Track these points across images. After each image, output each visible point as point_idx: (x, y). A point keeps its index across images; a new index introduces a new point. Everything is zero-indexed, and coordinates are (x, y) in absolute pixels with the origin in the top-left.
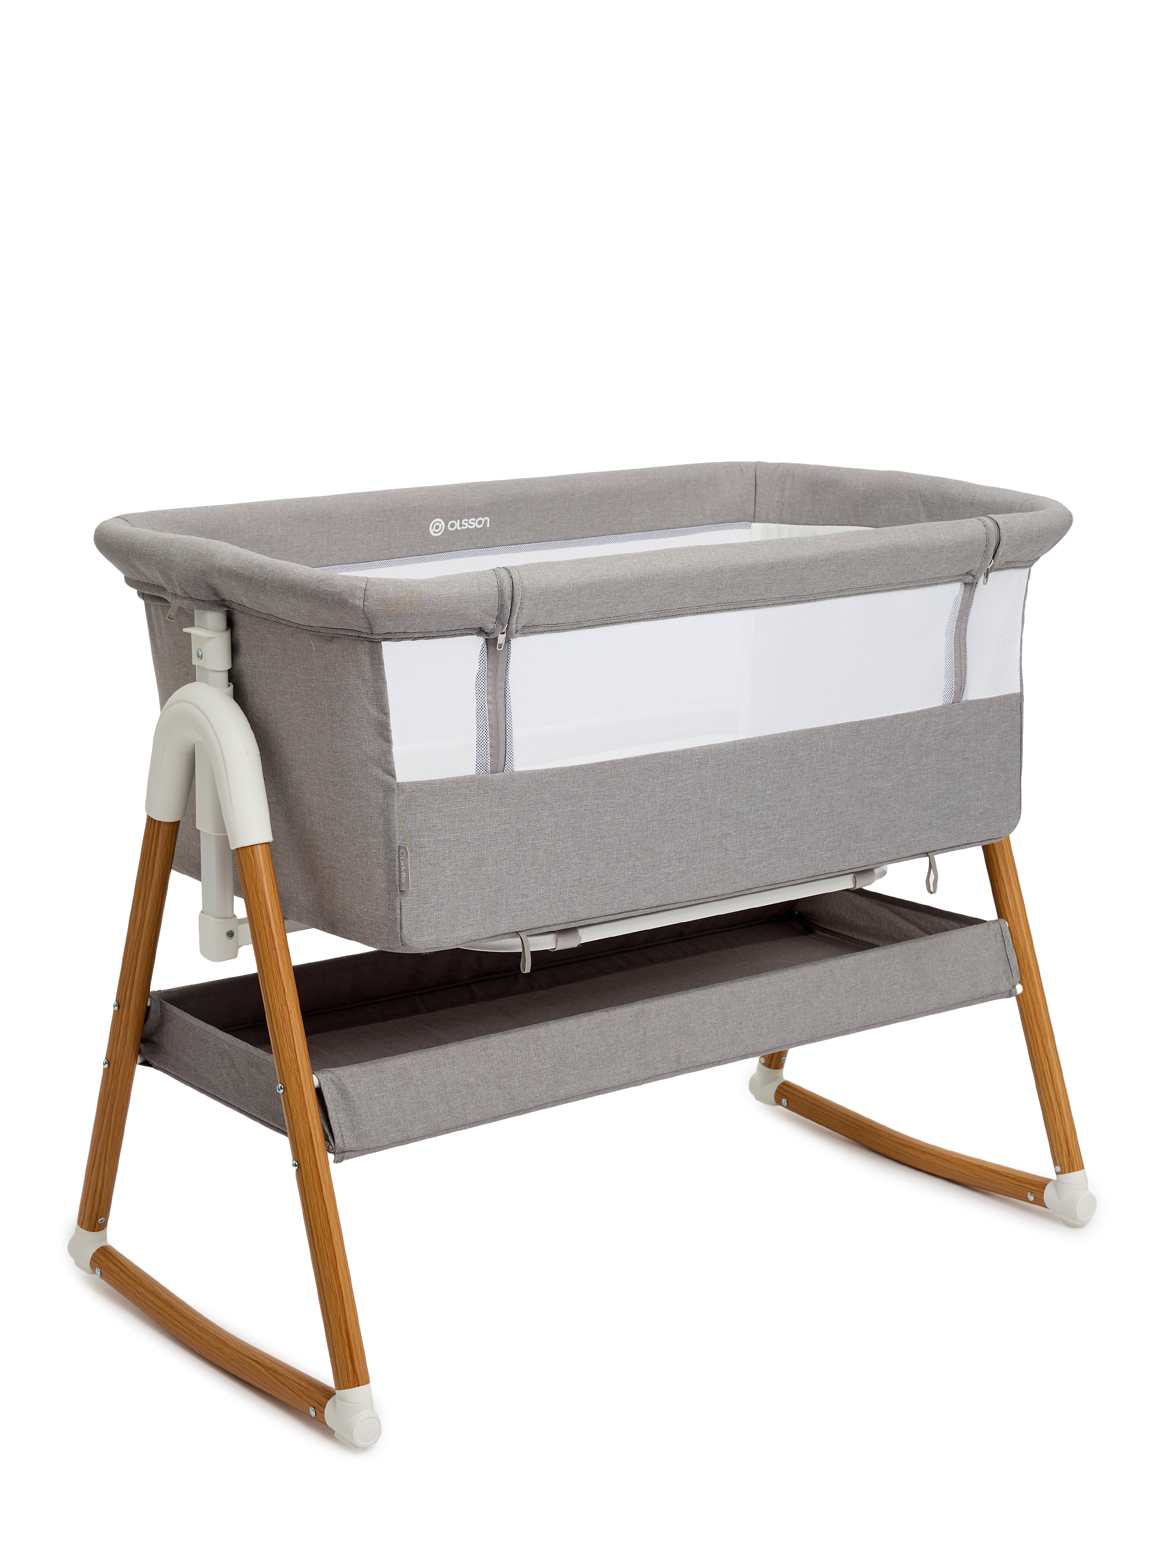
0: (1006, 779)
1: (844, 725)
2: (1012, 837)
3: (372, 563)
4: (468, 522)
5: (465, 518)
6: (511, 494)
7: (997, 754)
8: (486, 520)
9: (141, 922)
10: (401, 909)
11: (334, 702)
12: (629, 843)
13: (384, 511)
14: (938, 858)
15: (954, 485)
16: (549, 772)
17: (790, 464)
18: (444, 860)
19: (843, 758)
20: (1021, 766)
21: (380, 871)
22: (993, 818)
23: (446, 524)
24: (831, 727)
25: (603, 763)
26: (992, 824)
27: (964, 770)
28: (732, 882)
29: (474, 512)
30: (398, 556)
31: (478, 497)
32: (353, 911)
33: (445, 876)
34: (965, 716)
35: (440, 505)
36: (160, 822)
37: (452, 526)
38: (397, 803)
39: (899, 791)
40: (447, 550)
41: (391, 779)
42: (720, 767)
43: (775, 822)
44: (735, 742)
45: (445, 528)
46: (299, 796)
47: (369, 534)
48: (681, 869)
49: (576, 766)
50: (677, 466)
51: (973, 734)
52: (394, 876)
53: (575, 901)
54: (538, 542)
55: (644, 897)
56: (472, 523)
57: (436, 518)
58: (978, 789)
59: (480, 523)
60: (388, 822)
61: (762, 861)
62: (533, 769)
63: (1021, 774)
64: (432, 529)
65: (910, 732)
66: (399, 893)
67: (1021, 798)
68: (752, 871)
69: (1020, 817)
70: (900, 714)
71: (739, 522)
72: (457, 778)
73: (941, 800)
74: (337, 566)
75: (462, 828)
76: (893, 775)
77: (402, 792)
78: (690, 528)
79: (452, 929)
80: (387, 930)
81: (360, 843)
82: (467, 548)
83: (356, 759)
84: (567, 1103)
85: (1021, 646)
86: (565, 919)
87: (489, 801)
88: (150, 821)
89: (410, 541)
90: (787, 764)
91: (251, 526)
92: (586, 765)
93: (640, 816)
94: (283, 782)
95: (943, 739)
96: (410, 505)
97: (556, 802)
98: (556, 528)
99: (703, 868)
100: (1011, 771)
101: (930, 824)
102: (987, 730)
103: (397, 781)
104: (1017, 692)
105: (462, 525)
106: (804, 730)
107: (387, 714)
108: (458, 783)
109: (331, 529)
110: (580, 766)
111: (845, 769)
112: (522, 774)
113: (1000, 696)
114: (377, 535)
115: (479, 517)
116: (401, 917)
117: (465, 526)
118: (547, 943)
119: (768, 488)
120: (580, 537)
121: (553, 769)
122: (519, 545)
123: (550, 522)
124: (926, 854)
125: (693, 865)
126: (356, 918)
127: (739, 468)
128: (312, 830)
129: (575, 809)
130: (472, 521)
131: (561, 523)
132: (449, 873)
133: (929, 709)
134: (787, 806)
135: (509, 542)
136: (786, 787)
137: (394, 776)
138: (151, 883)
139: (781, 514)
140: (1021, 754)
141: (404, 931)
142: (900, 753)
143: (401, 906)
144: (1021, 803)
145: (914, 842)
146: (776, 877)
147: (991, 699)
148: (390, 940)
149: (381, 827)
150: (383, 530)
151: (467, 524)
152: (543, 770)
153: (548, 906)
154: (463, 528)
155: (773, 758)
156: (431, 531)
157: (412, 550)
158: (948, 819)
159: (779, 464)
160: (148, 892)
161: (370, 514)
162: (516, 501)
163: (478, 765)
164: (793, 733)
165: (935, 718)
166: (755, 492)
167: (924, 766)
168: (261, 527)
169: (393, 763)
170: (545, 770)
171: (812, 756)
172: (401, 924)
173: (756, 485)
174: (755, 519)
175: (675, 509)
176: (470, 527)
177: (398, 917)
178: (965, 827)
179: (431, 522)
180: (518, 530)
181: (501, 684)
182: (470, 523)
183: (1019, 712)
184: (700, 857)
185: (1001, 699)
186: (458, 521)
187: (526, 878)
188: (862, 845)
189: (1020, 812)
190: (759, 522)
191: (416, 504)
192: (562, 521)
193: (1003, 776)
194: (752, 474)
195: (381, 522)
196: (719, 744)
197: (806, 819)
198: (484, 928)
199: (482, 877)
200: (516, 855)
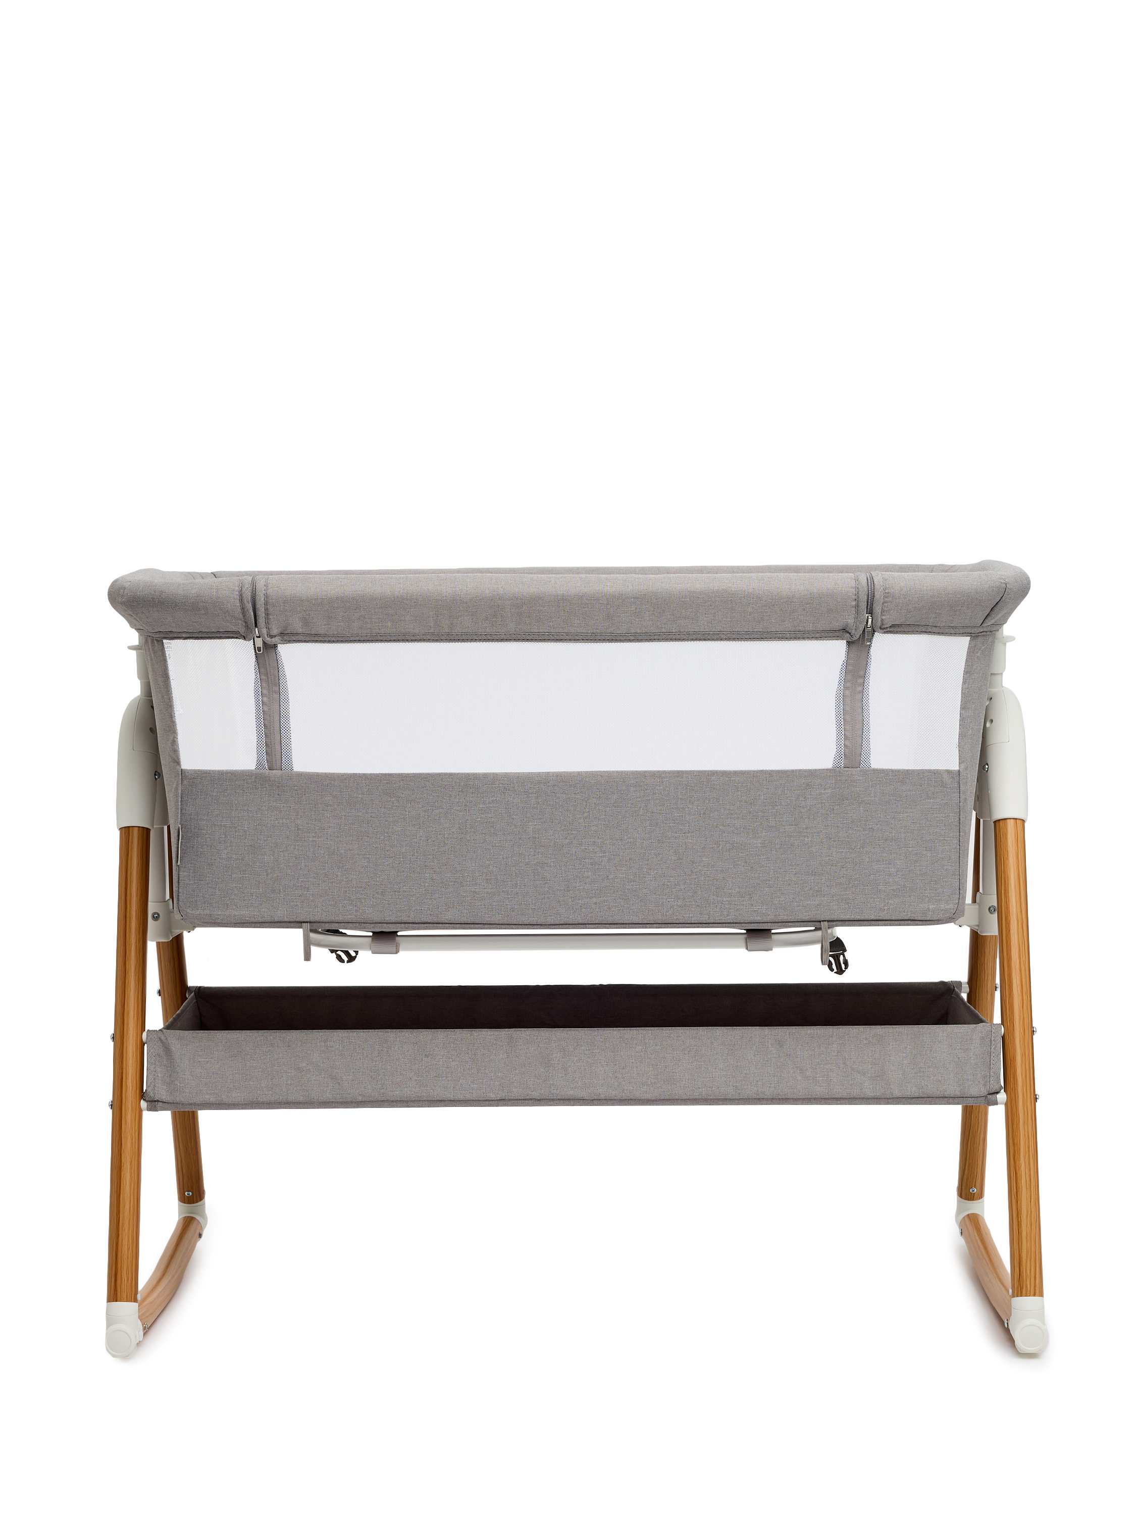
0: (933, 859)
7: (919, 830)
10: (179, 882)
12: (424, 855)
14: (841, 930)
16: (329, 776)
18: (220, 843)
22: (913, 897)
33: (220, 858)
34: (866, 783)
38: (182, 788)
41: (179, 766)
42: (530, 795)
44: (549, 773)
49: (360, 774)
51: (880, 804)
58: (889, 864)
62: (313, 771)
65: (784, 790)
66: (178, 868)
72: (235, 771)
73: (833, 867)
75: (239, 817)
77: (188, 779)
87: (267, 796)
92: (370, 774)
93: (435, 831)
95: (834, 804)
97: (339, 805)
99: (517, 893)
101: (821, 890)
102: (903, 802)
103: (183, 768)
108: (236, 775)
110: (364, 774)
111: (696, 817)
112: (300, 775)
113: (923, 769)
116: (179, 889)
121: (333, 774)
129: (360, 814)
133: (810, 771)
134: (619, 845)
137: (181, 764)
141: (181, 903)
142: (772, 810)
143: (179, 880)
145: (800, 906)
147: (910, 770)
152: (323, 773)
153: (334, 903)
155: (597, 795)
158: (847, 888)
163: (259, 763)
165: (819, 780)
167: (806, 828)
169: (178, 751)
170: (326, 774)
172: (178, 896)
178: (872, 901)
181: (275, 688)
184: (511, 882)
185: (925, 773)
187: (305, 871)
188: (726, 899)
193: (929, 855)
198: (259, 911)
199: (258, 864)
200: (294, 849)
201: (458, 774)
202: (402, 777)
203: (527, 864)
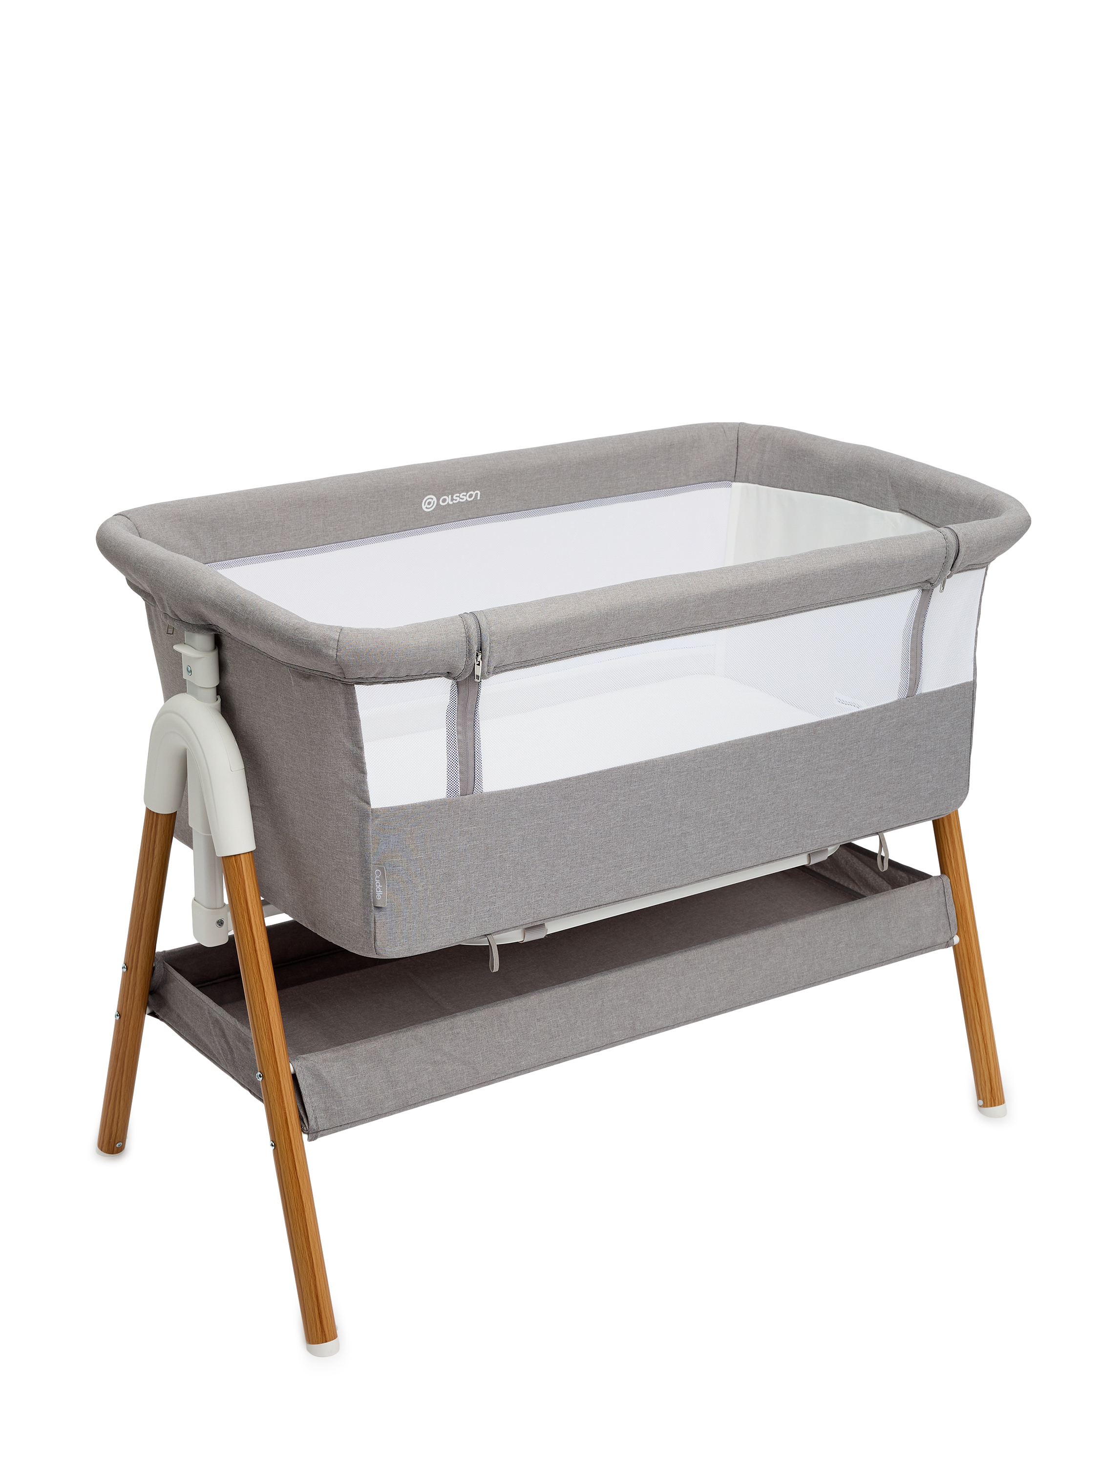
0: (955, 760)
1: (801, 727)
2: (961, 811)
3: (367, 539)
4: (459, 497)
5: (456, 493)
6: (501, 468)
7: (949, 738)
8: (477, 493)
9: (144, 898)
10: (375, 923)
11: (313, 732)
12: (593, 848)
13: (378, 492)
14: (887, 835)
15: (922, 471)
16: (516, 792)
17: (771, 427)
18: (416, 876)
19: (800, 757)
20: (971, 747)
21: (357, 887)
22: (941, 797)
23: (438, 500)
24: (789, 730)
25: (569, 779)
26: (941, 802)
27: (916, 756)
28: (691, 874)
29: (465, 487)
30: (392, 531)
31: (468, 472)
32: (332, 917)
33: (417, 892)
34: (919, 708)
35: (432, 483)
36: (157, 814)
37: (444, 500)
38: (372, 827)
39: (852, 781)
40: (439, 523)
41: (366, 806)
42: (681, 774)
43: (733, 818)
44: (696, 750)
45: (437, 503)
46: (283, 807)
47: (364, 513)
48: (642, 867)
49: (542, 784)
50: (663, 430)
51: (926, 723)
52: (369, 893)
53: (540, 903)
54: (527, 510)
55: (606, 895)
56: (463, 497)
57: (429, 495)
58: (928, 773)
59: (471, 496)
60: (363, 844)
61: (720, 854)
62: (501, 789)
63: (970, 754)
64: (425, 505)
65: (865, 728)
66: (373, 908)
67: (969, 776)
68: (710, 863)
69: (968, 792)
70: (855, 713)
71: (720, 481)
72: (429, 802)
73: (892, 785)
74: (333, 545)
75: (433, 847)
76: (847, 767)
77: (377, 818)
78: (674, 489)
79: (423, 938)
80: (362, 940)
81: (338, 859)
82: (458, 520)
83: (333, 785)
84: (529, 1072)
85: (976, 637)
86: (531, 920)
87: (459, 821)
88: (149, 813)
89: (403, 518)
90: (745, 766)
91: (249, 514)
92: (552, 782)
93: (603, 824)
94: (268, 792)
95: (897, 731)
96: (403, 484)
97: (523, 817)
98: (544, 496)
99: (663, 865)
100: (961, 753)
101: (881, 807)
102: (939, 718)
103: (372, 807)
104: (970, 681)
105: (454, 499)
106: (763, 734)
107: (361, 748)
108: (428, 806)
109: (327, 511)
110: (546, 783)
111: (801, 766)
112: (491, 795)
113: (953, 686)
114: (371, 514)
115: (470, 491)
116: (375, 929)
117: (456, 500)
118: (515, 937)
119: (749, 450)
120: (567, 502)
121: (520, 788)
122: (509, 514)
123: (539, 491)
124: (877, 833)
125: (653, 863)
126: (335, 924)
127: (722, 430)
128: (295, 839)
129: (541, 822)
130: (463, 495)
131: (549, 491)
132: (420, 889)
133: (884, 705)
134: (745, 803)
135: (499, 511)
136: (744, 786)
137: (368, 803)
138: (152, 865)
139: (760, 476)
140: (971, 736)
141: (378, 943)
142: (855, 747)
143: (375, 920)
144: (969, 781)
145: (865, 824)
146: (732, 866)
147: (945, 689)
148: (365, 950)
149: (357, 848)
150: (378, 509)
151: (458, 498)
152: (511, 789)
153: (515, 911)
154: (454, 502)
155: (733, 762)
156: (424, 508)
157: (406, 525)
158: (899, 801)
159: (761, 427)
160: (149, 873)
161: (364, 495)
162: (506, 475)
163: (450, 790)
164: (751, 738)
165: (890, 713)
166: (737, 453)
167: (878, 756)
168: (259, 515)
169: (368, 791)
170: (513, 790)
171: (770, 757)
172: (375, 936)
173: (738, 446)
174: (735, 479)
175: (660, 472)
176: (461, 500)
177: (373, 930)
178: (915, 808)
179: (423, 499)
180: (508, 500)
181: (471, 716)
182: (461, 496)
183: (971, 698)
184: (660, 855)
185: (954, 689)
186: (450, 496)
187: (494, 887)
188: (816, 831)
189: (968, 789)
190: (739, 482)
191: (409, 483)
192: (551, 490)
193: (953, 758)
194: (734, 436)
195: (375, 502)
196: (681, 753)
197: (763, 813)
198: (453, 935)
199: (452, 890)
200: (484, 868)
201: (625, 766)
202: (579, 779)
203: (673, 836)
